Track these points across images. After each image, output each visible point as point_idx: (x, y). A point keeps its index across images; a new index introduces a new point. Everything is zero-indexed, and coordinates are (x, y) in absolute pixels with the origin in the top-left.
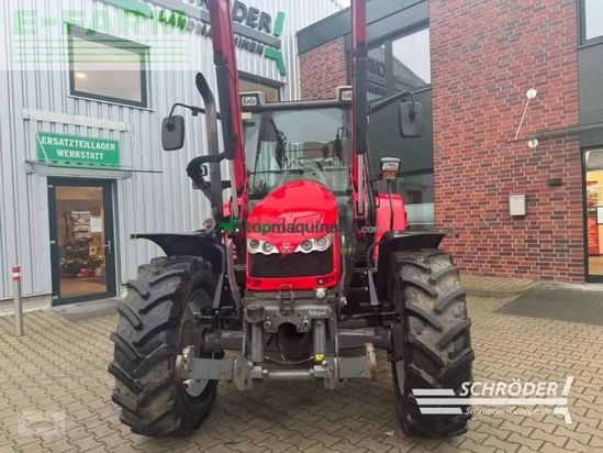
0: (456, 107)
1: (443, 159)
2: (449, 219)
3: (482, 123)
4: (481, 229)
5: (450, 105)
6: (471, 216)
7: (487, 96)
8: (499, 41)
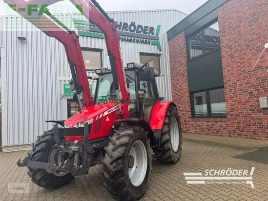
0: (232, 56)
1: (228, 81)
2: (232, 110)
3: (244, 62)
4: (247, 115)
5: (229, 55)
6: (242, 109)
7: (245, 49)
8: (249, 22)
